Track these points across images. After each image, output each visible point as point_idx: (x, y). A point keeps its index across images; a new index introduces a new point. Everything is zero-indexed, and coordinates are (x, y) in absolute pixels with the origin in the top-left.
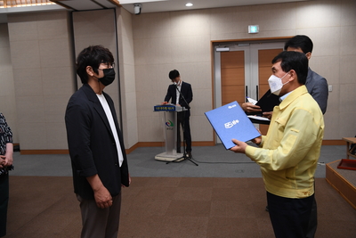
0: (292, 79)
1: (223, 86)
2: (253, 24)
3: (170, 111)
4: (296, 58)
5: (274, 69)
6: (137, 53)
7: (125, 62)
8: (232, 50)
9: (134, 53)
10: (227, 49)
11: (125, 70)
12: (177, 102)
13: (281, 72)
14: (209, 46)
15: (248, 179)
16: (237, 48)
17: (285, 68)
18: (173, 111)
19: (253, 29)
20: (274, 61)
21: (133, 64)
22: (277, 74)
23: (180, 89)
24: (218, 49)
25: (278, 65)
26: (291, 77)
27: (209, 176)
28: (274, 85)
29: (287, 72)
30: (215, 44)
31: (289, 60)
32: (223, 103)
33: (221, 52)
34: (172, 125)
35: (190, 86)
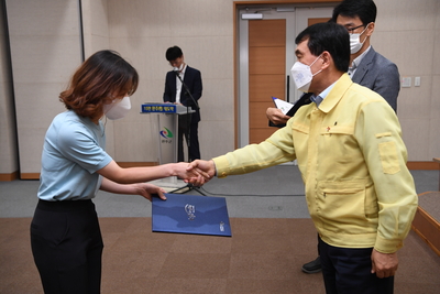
0: (326, 66)
1: (252, 74)
3: (167, 113)
4: (330, 33)
5: (298, 52)
10: (259, 16)
12: (178, 98)
13: (308, 55)
15: (289, 219)
16: (275, 15)
17: (315, 50)
18: (172, 113)
20: (299, 40)
22: (303, 60)
23: (182, 77)
24: (245, 16)
25: (304, 46)
26: (324, 62)
28: (300, 76)
29: (317, 54)
30: (240, 7)
31: (321, 36)
32: (251, 102)
33: (250, 20)
34: (170, 135)
35: (198, 73)
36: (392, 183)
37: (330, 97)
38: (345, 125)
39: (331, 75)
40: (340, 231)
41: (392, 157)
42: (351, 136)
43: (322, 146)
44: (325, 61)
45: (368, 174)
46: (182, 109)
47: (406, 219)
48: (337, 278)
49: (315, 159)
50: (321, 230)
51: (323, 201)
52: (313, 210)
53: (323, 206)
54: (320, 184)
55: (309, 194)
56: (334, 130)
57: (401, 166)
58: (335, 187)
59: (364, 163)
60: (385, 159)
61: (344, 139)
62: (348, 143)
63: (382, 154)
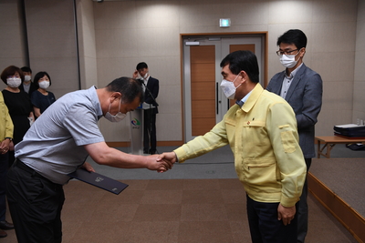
0: (244, 81)
1: (193, 82)
2: (225, 18)
6: (99, 45)
7: (85, 54)
8: (202, 44)
9: (96, 45)
10: (197, 43)
11: (86, 63)
14: (178, 39)
15: (219, 180)
16: (207, 43)
17: (235, 71)
18: (139, 109)
19: (225, 23)
20: (222, 65)
21: (95, 56)
22: (227, 78)
24: (188, 43)
25: (226, 69)
27: (178, 177)
28: (227, 89)
30: (184, 37)
32: (193, 100)
33: (191, 46)
34: (138, 124)
35: (157, 81)
36: (290, 159)
37: (249, 101)
38: (259, 121)
39: (248, 86)
40: (261, 191)
41: (291, 142)
42: (264, 128)
43: (244, 135)
44: (243, 77)
45: (274, 155)
46: (146, 106)
47: (301, 184)
48: (260, 223)
49: (240, 144)
50: (248, 190)
51: (248, 173)
52: (242, 178)
53: (248, 176)
54: (245, 161)
55: (238, 167)
56: (252, 124)
57: (296, 147)
58: (255, 163)
59: (271, 148)
60: (285, 143)
61: (259, 130)
62: (263, 133)
63: (283, 139)
